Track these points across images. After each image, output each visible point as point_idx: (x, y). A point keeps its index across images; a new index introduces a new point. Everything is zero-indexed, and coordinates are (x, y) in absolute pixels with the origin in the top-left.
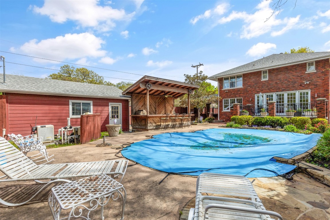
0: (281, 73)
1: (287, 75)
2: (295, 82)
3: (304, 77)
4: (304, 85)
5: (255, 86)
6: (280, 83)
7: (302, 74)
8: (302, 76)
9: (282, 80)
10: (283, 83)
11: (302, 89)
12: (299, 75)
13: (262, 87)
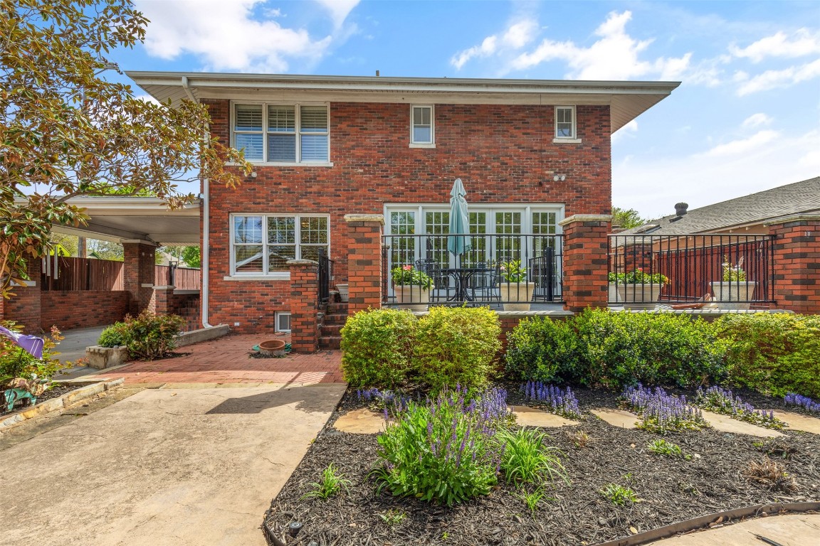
0: (480, 128)
1: (500, 139)
2: (523, 172)
3: (548, 157)
4: (548, 186)
5: (385, 166)
6: (476, 168)
7: (545, 146)
8: (545, 151)
9: (484, 156)
10: (485, 167)
11: (544, 201)
12: (535, 148)
13: (414, 176)
